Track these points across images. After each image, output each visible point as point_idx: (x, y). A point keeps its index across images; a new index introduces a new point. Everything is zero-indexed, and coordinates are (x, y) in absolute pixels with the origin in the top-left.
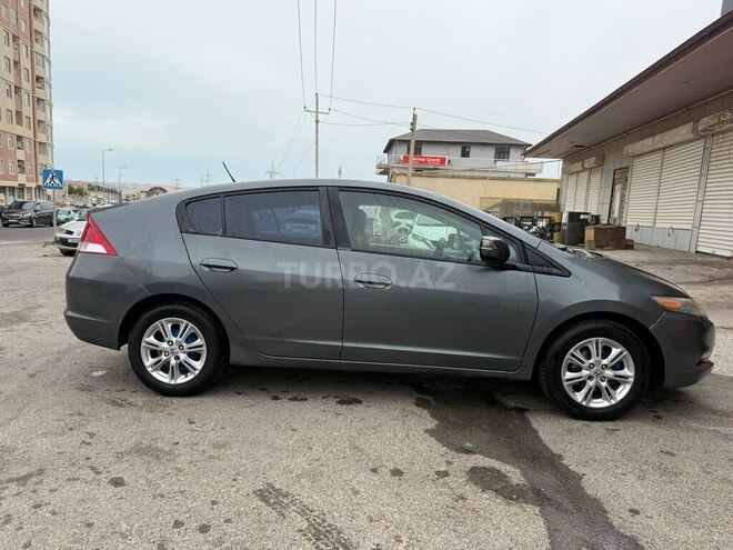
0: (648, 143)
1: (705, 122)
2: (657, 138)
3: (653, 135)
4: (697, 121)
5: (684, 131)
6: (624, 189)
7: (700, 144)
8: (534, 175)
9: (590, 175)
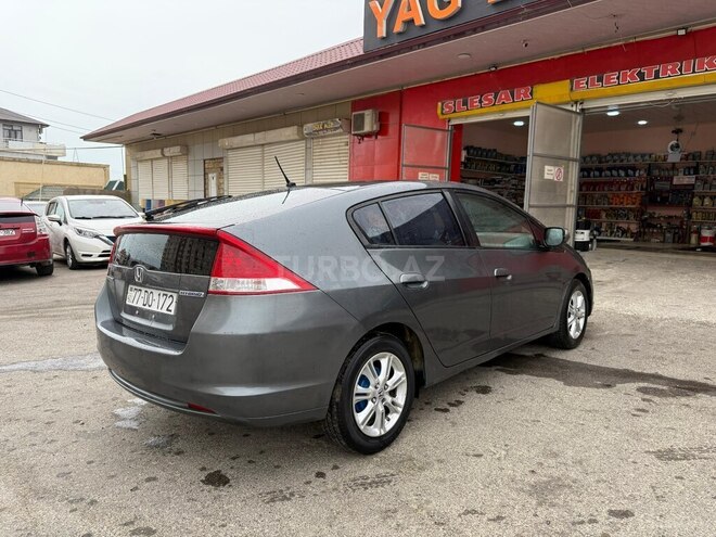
0: (249, 139)
1: (309, 127)
2: (258, 135)
3: (254, 132)
4: (301, 126)
5: (289, 132)
6: (220, 177)
7: (302, 144)
8: (56, 158)
9: (170, 164)
